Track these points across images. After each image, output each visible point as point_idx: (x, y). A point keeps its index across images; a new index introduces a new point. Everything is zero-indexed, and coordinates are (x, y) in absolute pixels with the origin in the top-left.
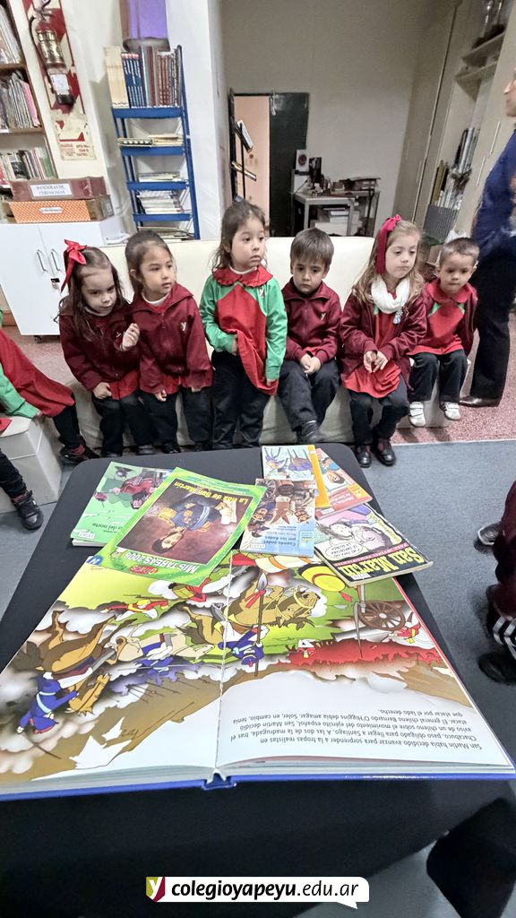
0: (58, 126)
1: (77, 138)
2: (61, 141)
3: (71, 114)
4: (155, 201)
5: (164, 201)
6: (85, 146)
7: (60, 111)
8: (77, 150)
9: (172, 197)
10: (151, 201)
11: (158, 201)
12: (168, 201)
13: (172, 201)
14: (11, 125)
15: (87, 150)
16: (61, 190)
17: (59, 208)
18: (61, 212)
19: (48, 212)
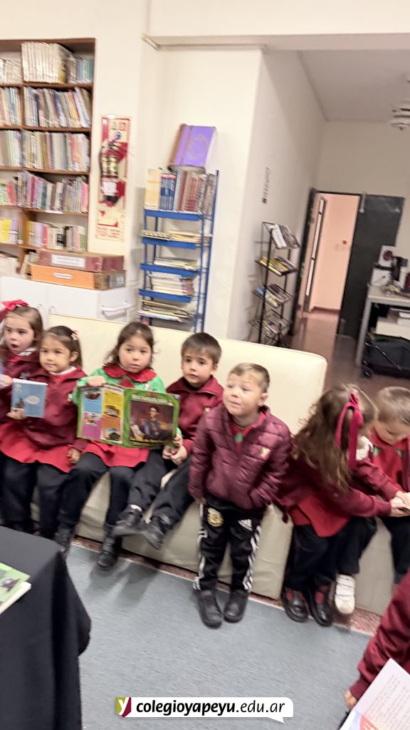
0: (100, 214)
1: (112, 224)
2: (99, 225)
3: (114, 207)
4: (165, 281)
5: (173, 282)
6: (117, 231)
7: (105, 204)
9: (181, 281)
10: (160, 281)
11: (168, 282)
12: (176, 283)
14: (65, 208)
15: (117, 234)
16: (77, 262)
17: (70, 275)
18: (70, 278)
19: (59, 277)
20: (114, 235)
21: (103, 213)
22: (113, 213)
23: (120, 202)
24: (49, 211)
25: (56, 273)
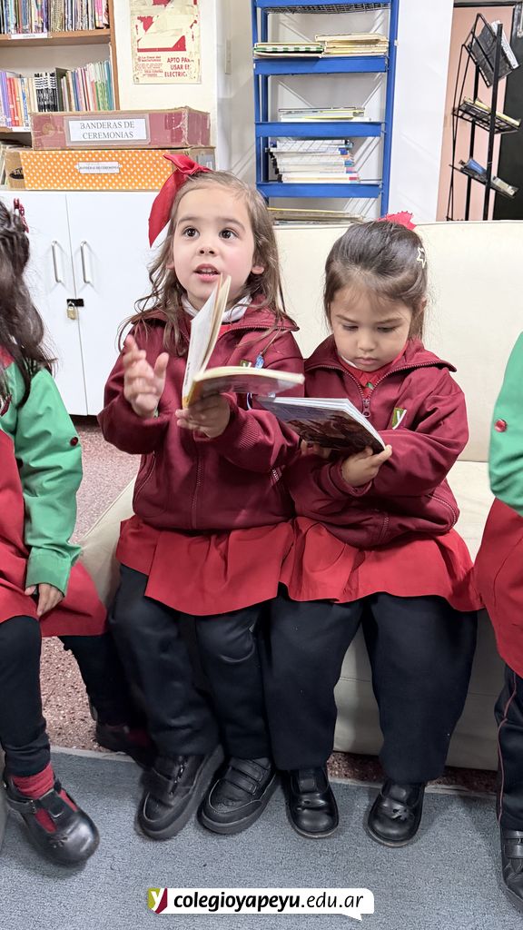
3: (170, 6)
4: (306, 159)
5: (324, 160)
6: (186, 60)
8: (166, 67)
9: (343, 152)
10: (296, 160)
11: (314, 160)
12: (333, 160)
13: (342, 160)
14: (55, 26)
15: (187, 67)
16: (128, 130)
17: (116, 164)
18: (117, 171)
19: (92, 171)
20: (178, 71)
21: (147, 21)
22: (172, 17)
25: (82, 165)
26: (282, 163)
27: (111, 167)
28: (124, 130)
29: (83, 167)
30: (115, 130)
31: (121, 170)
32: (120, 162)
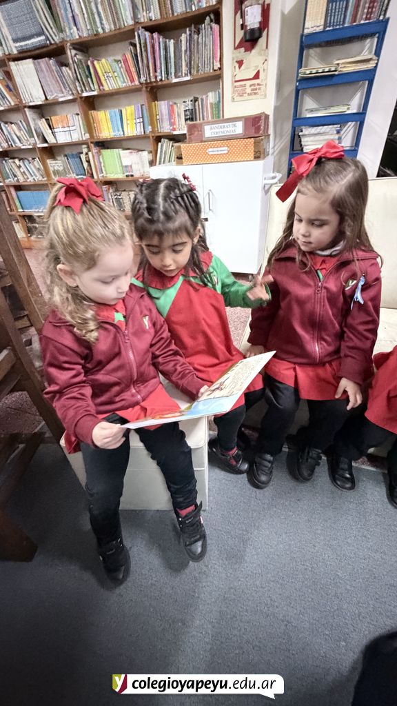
0: (237, 65)
1: (252, 76)
2: (236, 81)
3: (253, 51)
4: (317, 137)
5: (327, 137)
6: (258, 84)
7: (243, 49)
8: (249, 90)
9: (338, 132)
10: (312, 138)
12: (332, 137)
13: (337, 137)
14: (194, 72)
15: (259, 89)
16: (233, 129)
17: (226, 148)
18: (227, 152)
19: (215, 153)
20: (254, 92)
21: (240, 63)
22: (254, 59)
23: (262, 41)
24: (175, 80)
25: (210, 150)
26: (304, 141)
27: (224, 150)
28: (231, 129)
29: (211, 151)
30: (226, 129)
31: (229, 151)
32: (228, 147)
